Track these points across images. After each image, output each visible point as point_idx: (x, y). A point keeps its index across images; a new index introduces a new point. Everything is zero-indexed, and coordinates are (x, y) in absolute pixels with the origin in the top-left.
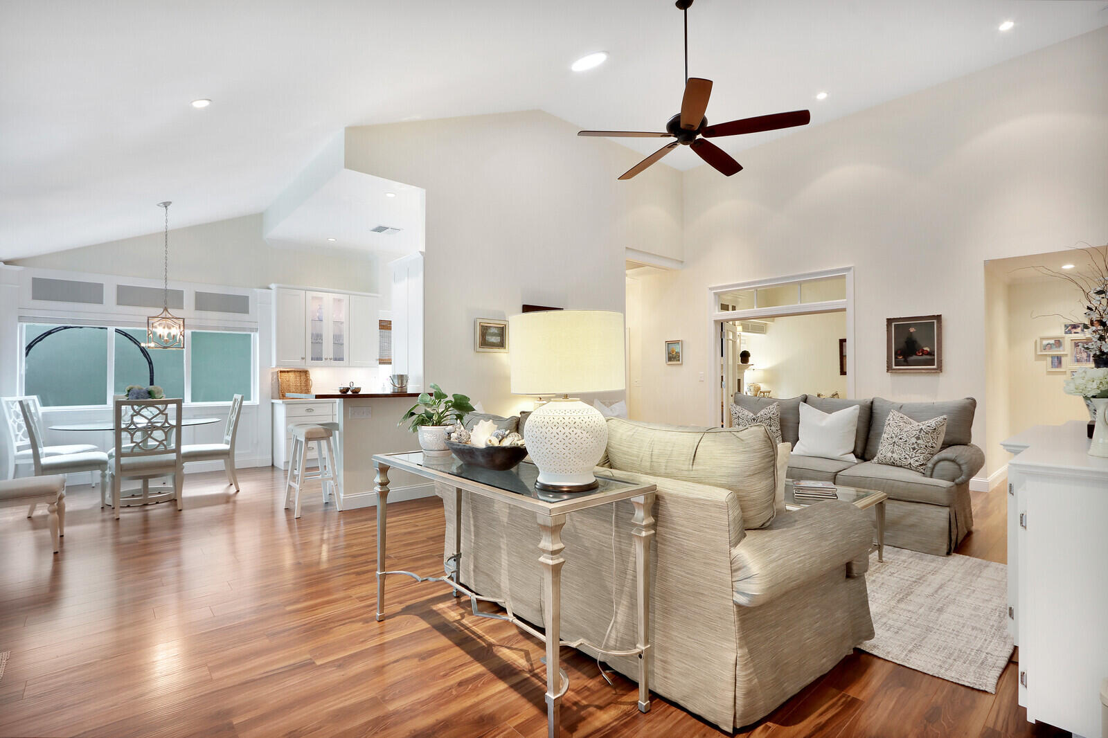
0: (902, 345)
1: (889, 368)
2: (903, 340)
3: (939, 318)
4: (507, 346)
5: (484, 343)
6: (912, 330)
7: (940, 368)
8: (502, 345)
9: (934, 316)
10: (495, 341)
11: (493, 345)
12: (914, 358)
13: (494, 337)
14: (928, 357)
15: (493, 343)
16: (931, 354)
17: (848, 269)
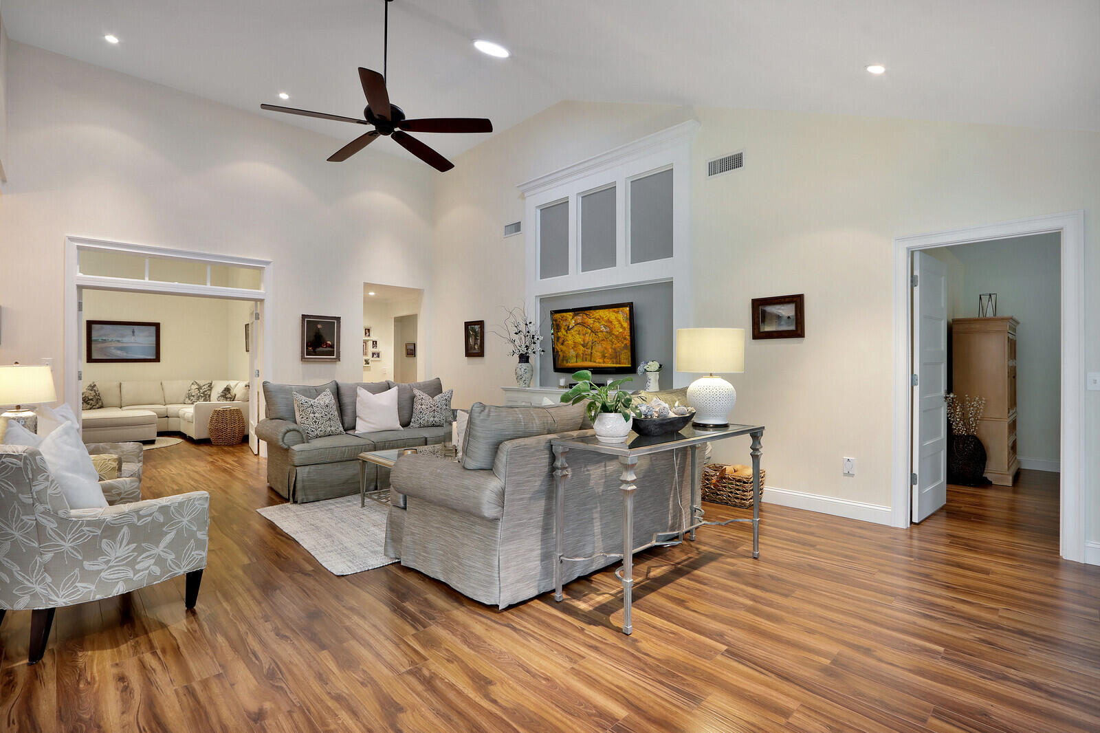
0: (312, 338)
1: (303, 358)
2: (312, 334)
3: (338, 319)
6: (319, 326)
7: (338, 358)
9: (335, 317)
12: (321, 349)
14: (330, 349)
16: (332, 346)
17: (268, 263)
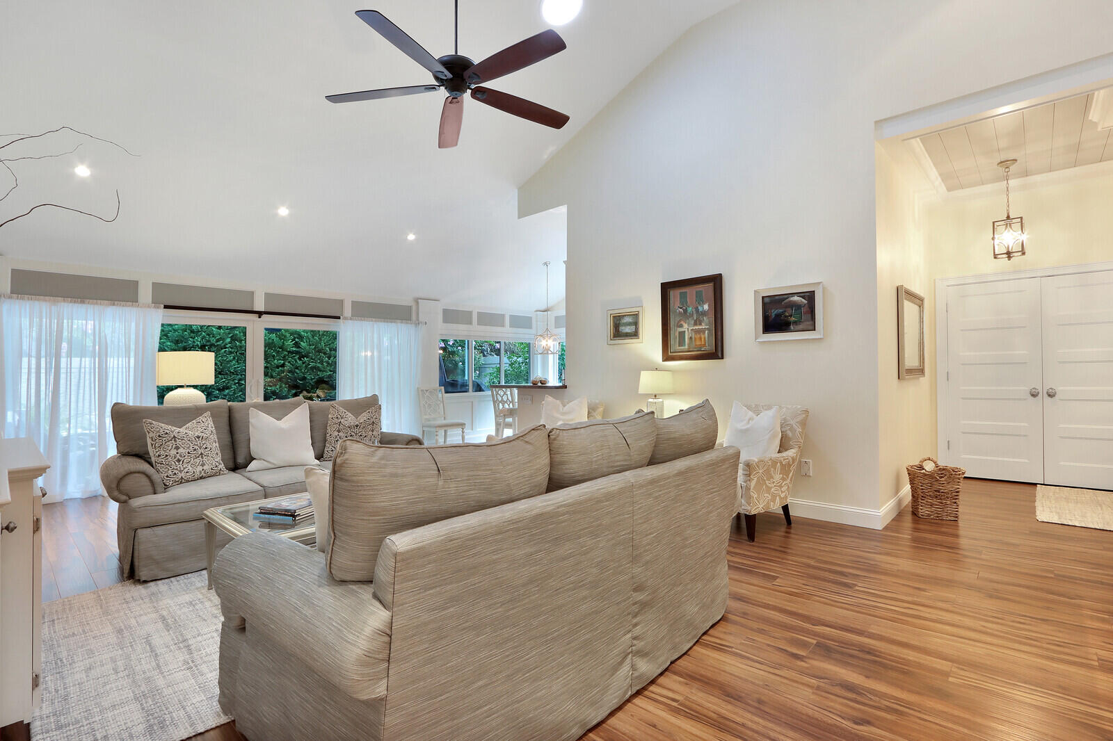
4: (640, 336)
5: (617, 334)
8: (635, 334)
10: (629, 331)
11: (627, 335)
13: (629, 327)
15: (627, 333)
